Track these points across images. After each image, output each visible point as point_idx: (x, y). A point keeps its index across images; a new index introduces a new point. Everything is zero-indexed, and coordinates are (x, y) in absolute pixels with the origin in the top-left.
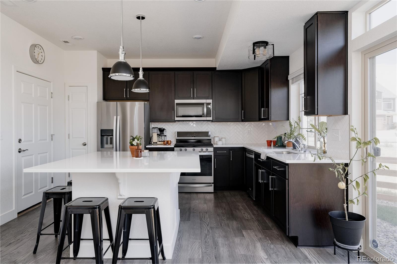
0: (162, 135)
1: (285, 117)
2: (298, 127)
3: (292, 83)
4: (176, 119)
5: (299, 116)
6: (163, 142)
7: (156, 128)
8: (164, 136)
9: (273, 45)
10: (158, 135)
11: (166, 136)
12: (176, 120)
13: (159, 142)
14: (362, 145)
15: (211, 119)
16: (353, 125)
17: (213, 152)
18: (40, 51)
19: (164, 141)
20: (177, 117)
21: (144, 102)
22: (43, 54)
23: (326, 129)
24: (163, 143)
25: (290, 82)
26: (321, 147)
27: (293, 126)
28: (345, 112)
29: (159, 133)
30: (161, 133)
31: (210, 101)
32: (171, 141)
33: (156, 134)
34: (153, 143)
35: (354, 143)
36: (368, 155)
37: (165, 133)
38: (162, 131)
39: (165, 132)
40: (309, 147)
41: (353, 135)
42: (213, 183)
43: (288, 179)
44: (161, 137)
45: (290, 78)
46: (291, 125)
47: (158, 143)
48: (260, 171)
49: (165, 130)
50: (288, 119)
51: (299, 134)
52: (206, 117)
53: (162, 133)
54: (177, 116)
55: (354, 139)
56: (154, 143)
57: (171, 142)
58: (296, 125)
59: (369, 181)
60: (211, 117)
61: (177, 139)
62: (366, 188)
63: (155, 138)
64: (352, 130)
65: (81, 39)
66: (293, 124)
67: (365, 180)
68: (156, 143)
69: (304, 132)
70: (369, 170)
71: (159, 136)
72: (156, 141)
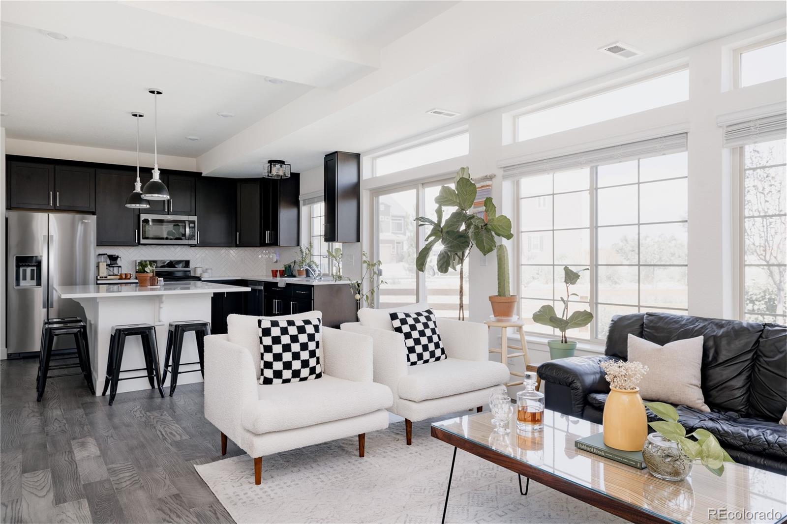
0: (113, 265)
1: (295, 242)
2: (309, 254)
3: (304, 205)
4: (144, 241)
5: (311, 242)
6: (118, 276)
7: (104, 254)
8: (118, 267)
9: (290, 165)
10: (107, 265)
11: (120, 267)
12: (141, 243)
13: (109, 275)
14: (371, 266)
15: (195, 242)
16: (364, 250)
19: (120, 275)
20: (143, 238)
23: (342, 255)
24: (118, 278)
25: (301, 203)
26: (337, 273)
27: (305, 253)
28: (358, 240)
29: (109, 262)
30: (112, 262)
31: (195, 218)
32: (130, 274)
33: (105, 264)
34: (100, 277)
35: (365, 265)
36: (374, 273)
37: (119, 262)
38: (113, 259)
39: (119, 260)
40: (324, 275)
41: (364, 258)
43: (313, 300)
44: (112, 268)
45: (301, 198)
46: (302, 252)
47: (109, 277)
48: (275, 302)
49: (119, 259)
50: (298, 244)
51: (311, 261)
52: (188, 240)
53: (114, 262)
55: (365, 262)
56: (103, 277)
58: (307, 252)
59: (375, 294)
60: (195, 240)
62: (373, 300)
63: (103, 271)
64: (364, 254)
66: (304, 250)
67: (372, 293)
68: (106, 277)
69: (316, 259)
70: (375, 286)
71: (110, 267)
72: (105, 275)
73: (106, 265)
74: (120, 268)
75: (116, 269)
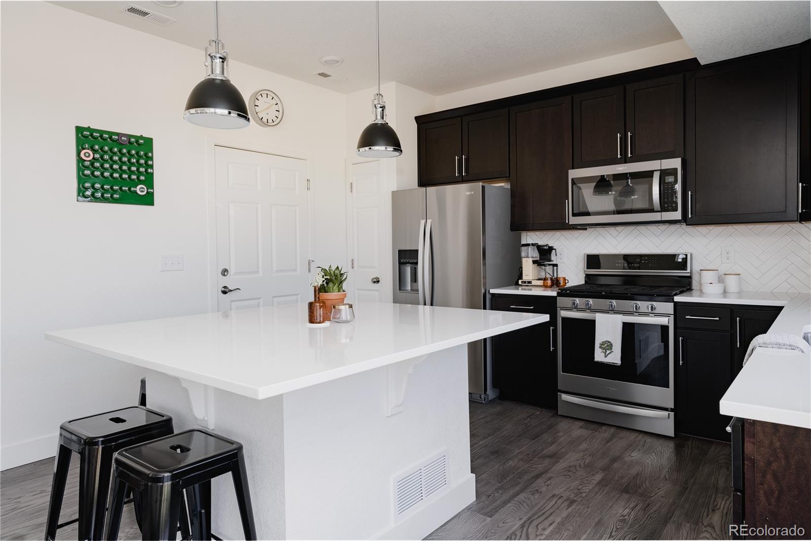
0: (545, 263)
4: (574, 220)
6: (542, 281)
7: (532, 245)
8: (552, 266)
10: (535, 262)
11: (556, 265)
12: (570, 223)
13: (536, 281)
15: (677, 215)
17: (672, 317)
18: (274, 102)
19: (545, 279)
20: (574, 215)
21: (481, 184)
22: (280, 107)
24: (542, 284)
29: (538, 258)
30: (543, 257)
31: (675, 163)
32: (565, 278)
33: (530, 260)
34: (522, 282)
37: (554, 259)
38: (545, 254)
39: (553, 256)
42: (672, 410)
44: (543, 267)
47: (534, 283)
49: (554, 251)
52: (660, 211)
53: (546, 257)
54: (575, 212)
56: (525, 283)
57: (567, 281)
60: (676, 210)
61: (586, 273)
63: (529, 270)
65: (338, 62)
68: (530, 282)
71: (539, 265)
72: (530, 278)
73: (531, 263)
74: (555, 268)
75: (549, 269)
